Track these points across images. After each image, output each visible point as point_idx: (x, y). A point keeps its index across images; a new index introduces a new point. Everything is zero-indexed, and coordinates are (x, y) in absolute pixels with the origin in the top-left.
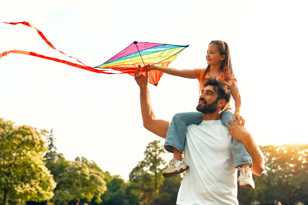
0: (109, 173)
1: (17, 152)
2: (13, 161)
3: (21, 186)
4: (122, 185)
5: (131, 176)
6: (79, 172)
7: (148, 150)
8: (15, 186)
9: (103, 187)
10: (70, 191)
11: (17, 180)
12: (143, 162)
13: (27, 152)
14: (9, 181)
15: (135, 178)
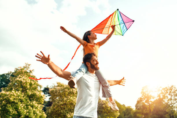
0: (125, 105)
1: (66, 98)
2: (65, 102)
3: (70, 114)
4: (131, 112)
5: (136, 106)
6: (104, 106)
7: (143, 91)
8: (67, 114)
9: (117, 113)
10: (101, 116)
11: (68, 111)
12: (141, 98)
13: (71, 98)
14: (64, 112)
15: (139, 107)
